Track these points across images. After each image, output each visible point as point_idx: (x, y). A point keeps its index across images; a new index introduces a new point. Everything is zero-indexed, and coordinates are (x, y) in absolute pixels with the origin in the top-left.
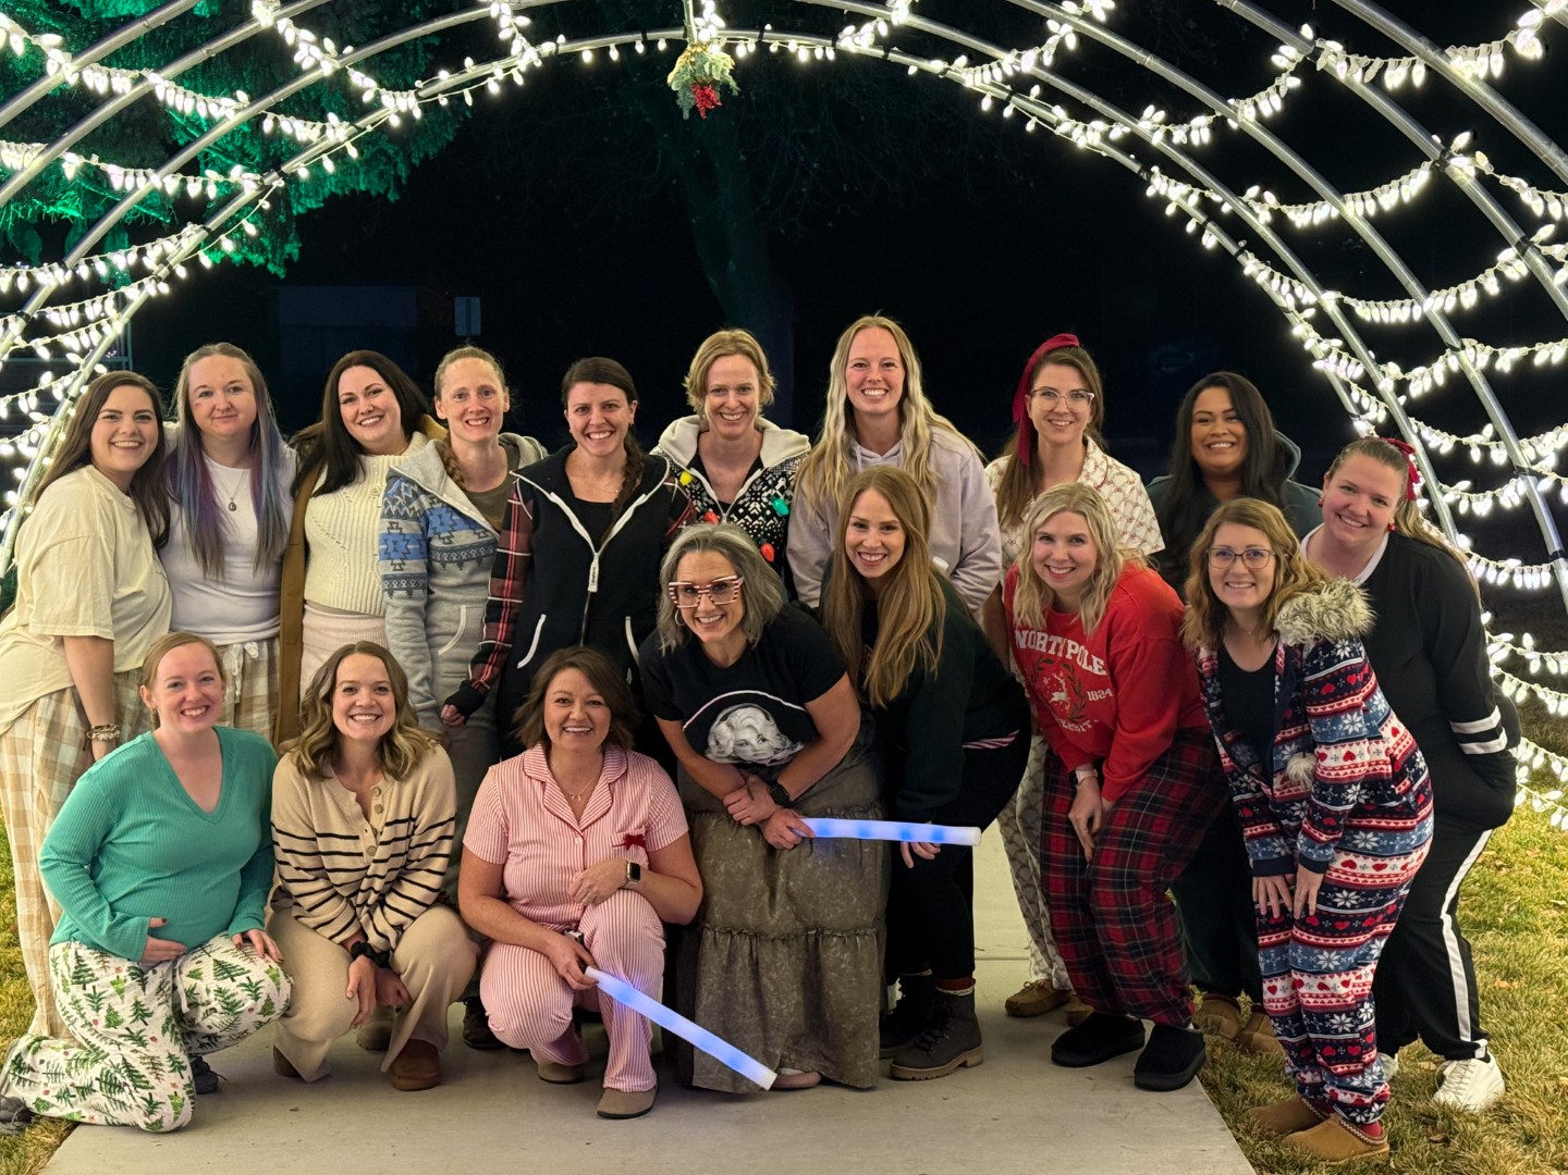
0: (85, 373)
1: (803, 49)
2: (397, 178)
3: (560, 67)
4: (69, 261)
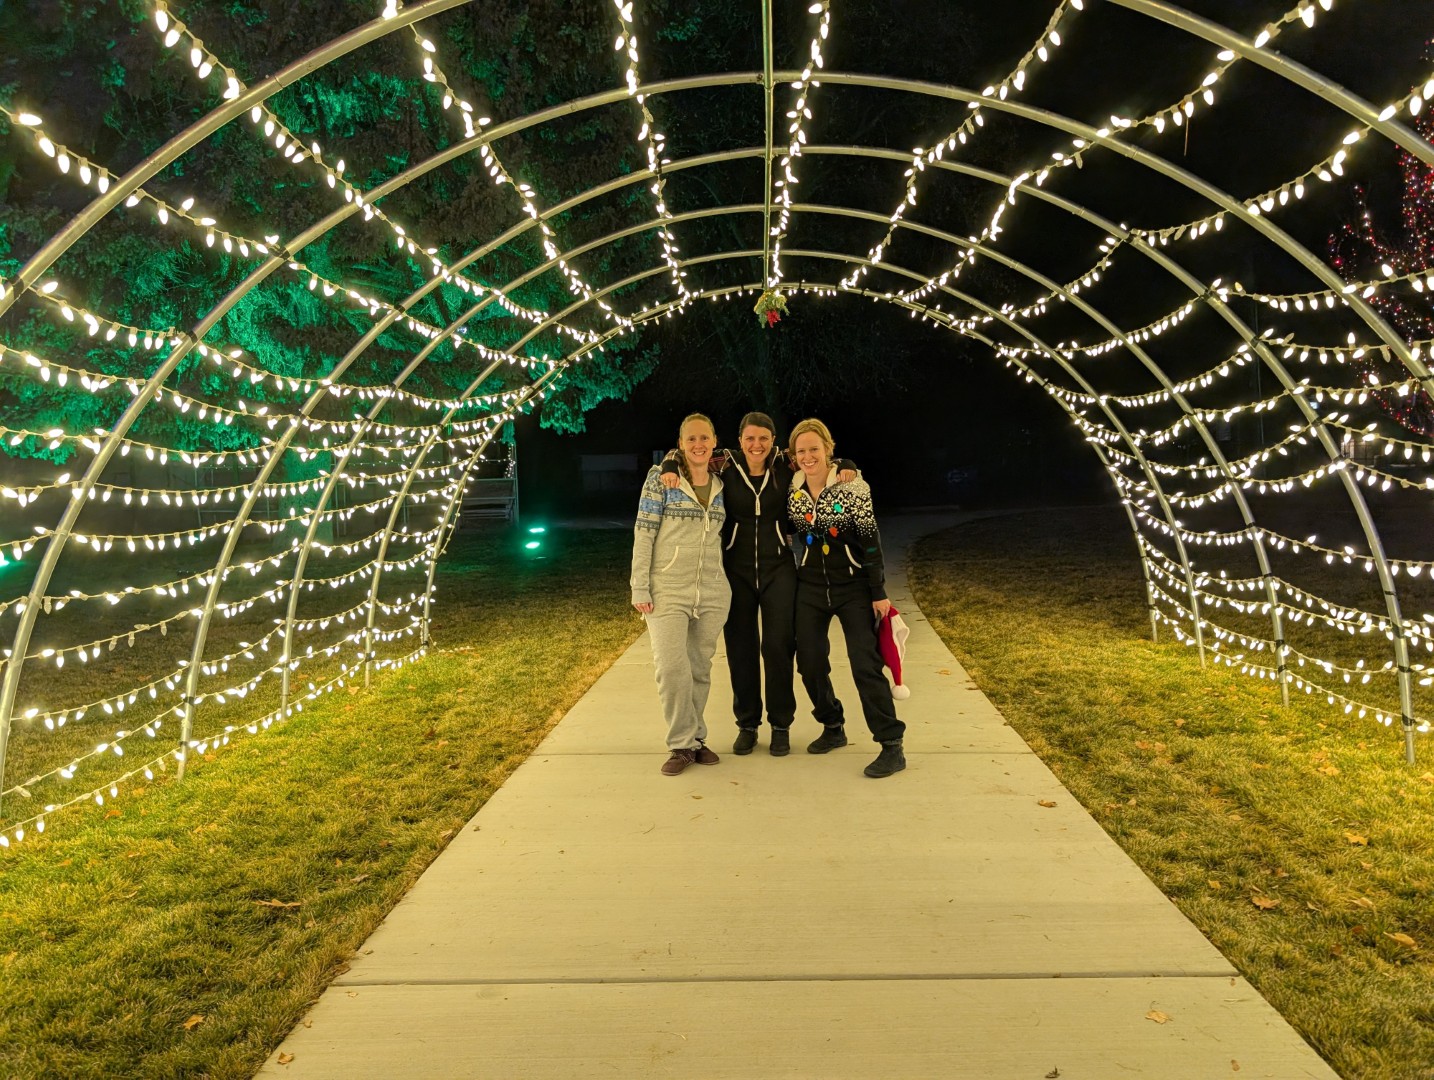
1: (820, 290)
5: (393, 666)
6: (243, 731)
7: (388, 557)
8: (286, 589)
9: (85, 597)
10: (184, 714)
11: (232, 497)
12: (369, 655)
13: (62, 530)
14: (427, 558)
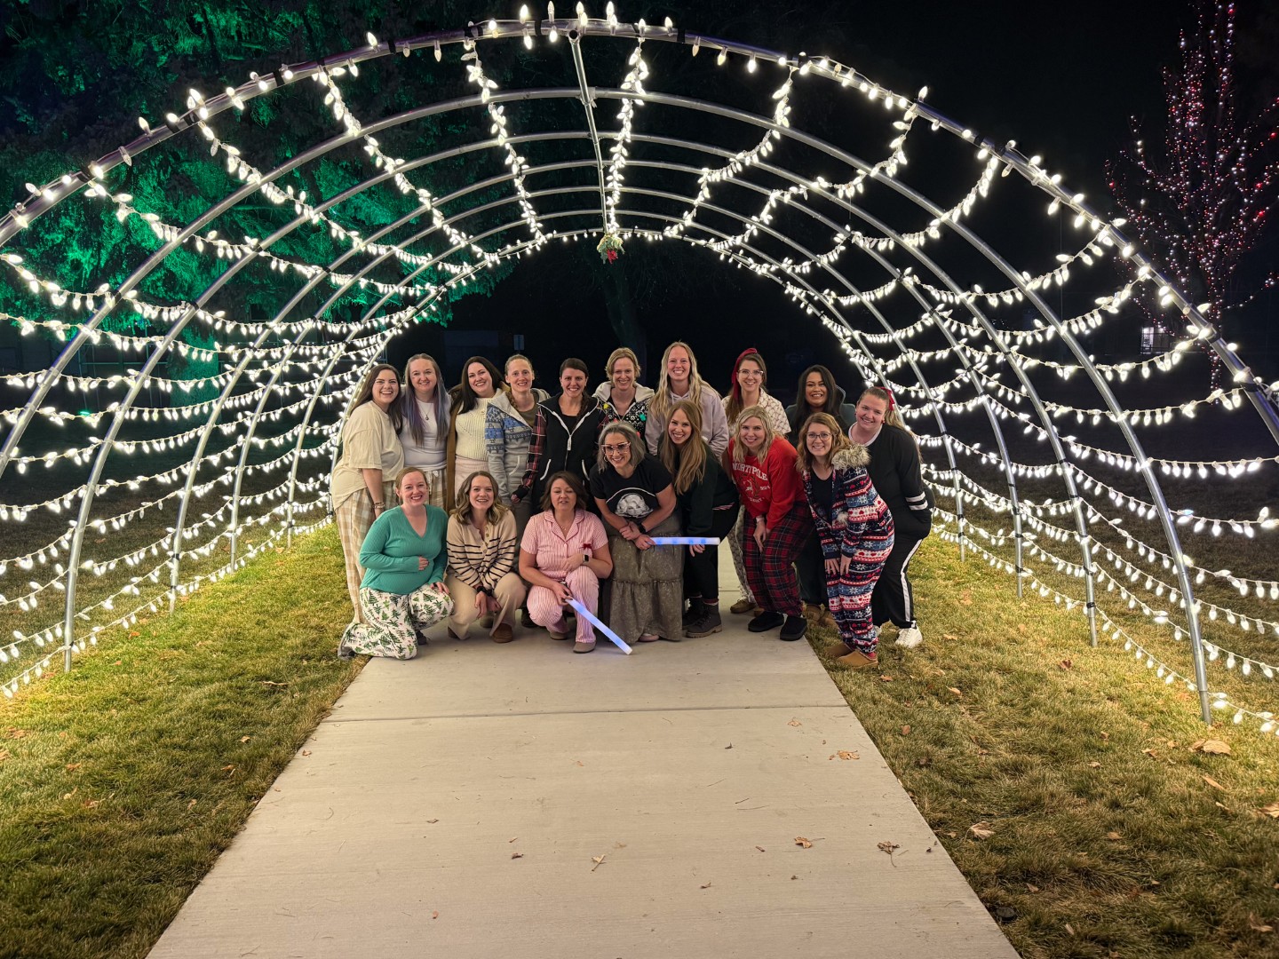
0: (370, 365)
1: (650, 236)
2: (491, 288)
3: (555, 243)
4: (363, 321)
5: (307, 531)
6: (207, 579)
7: (303, 447)
8: (234, 475)
9: (117, 484)
10: (174, 566)
11: (206, 410)
12: (290, 523)
13: (109, 439)
14: (332, 445)
